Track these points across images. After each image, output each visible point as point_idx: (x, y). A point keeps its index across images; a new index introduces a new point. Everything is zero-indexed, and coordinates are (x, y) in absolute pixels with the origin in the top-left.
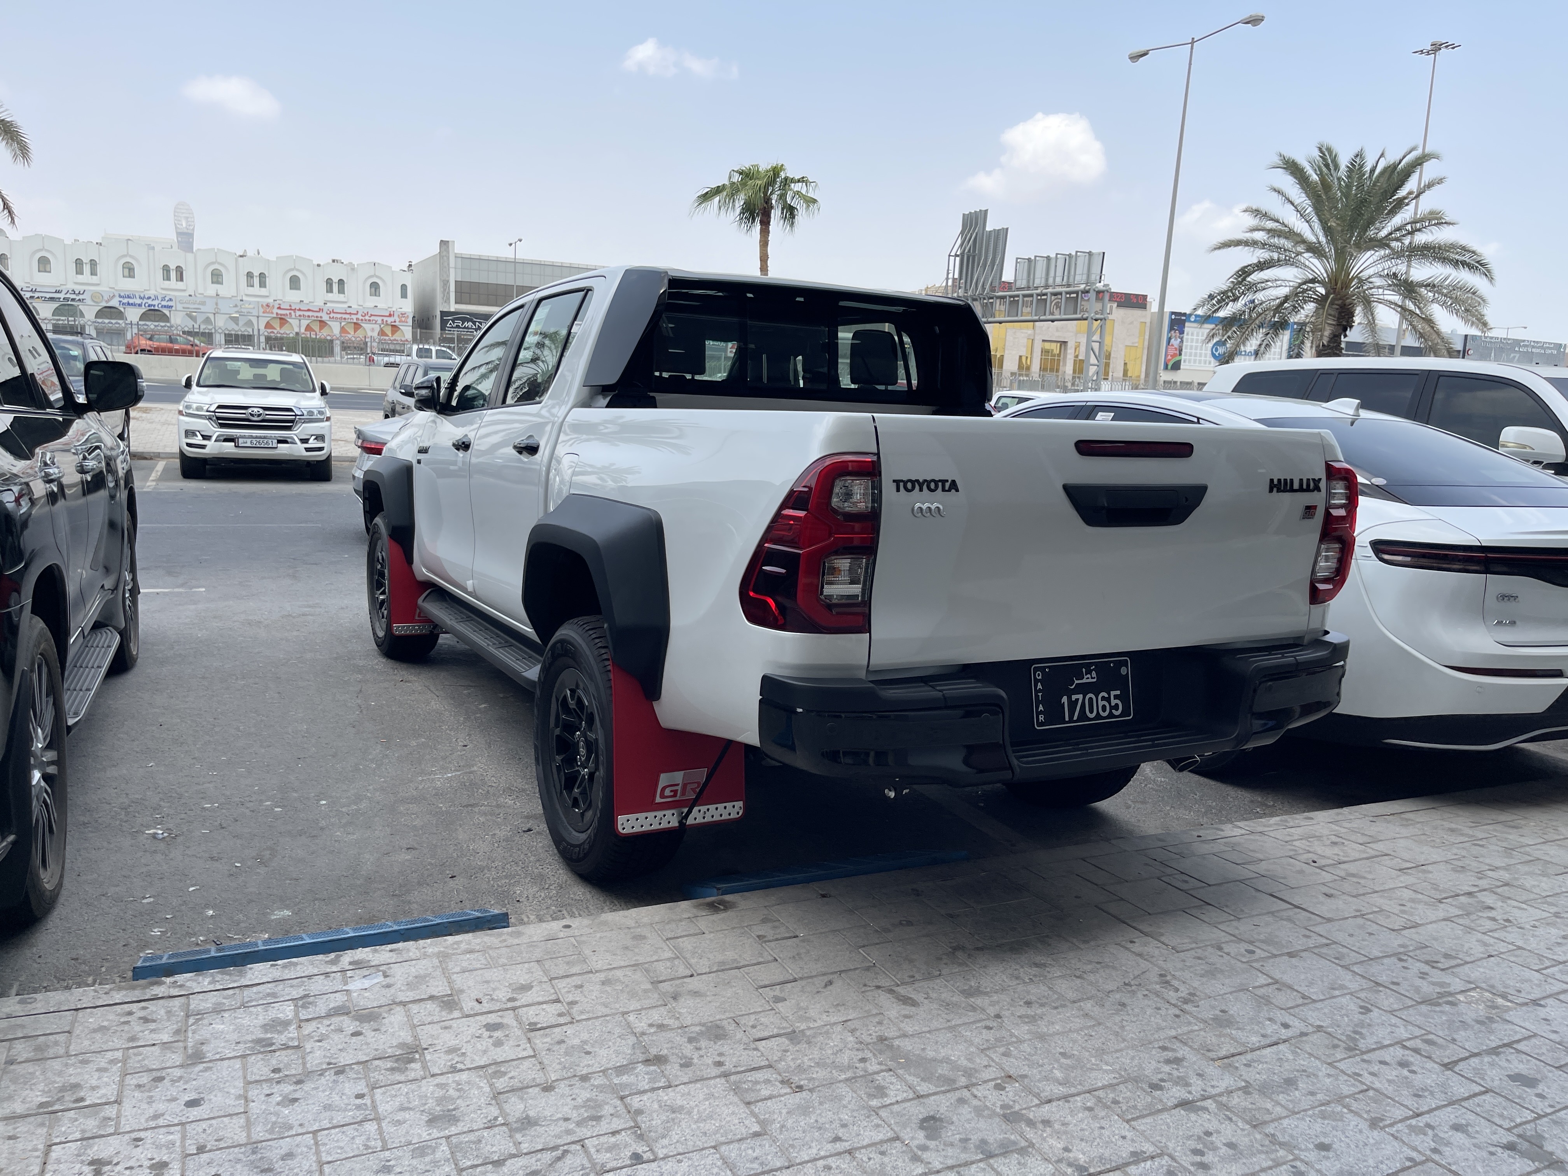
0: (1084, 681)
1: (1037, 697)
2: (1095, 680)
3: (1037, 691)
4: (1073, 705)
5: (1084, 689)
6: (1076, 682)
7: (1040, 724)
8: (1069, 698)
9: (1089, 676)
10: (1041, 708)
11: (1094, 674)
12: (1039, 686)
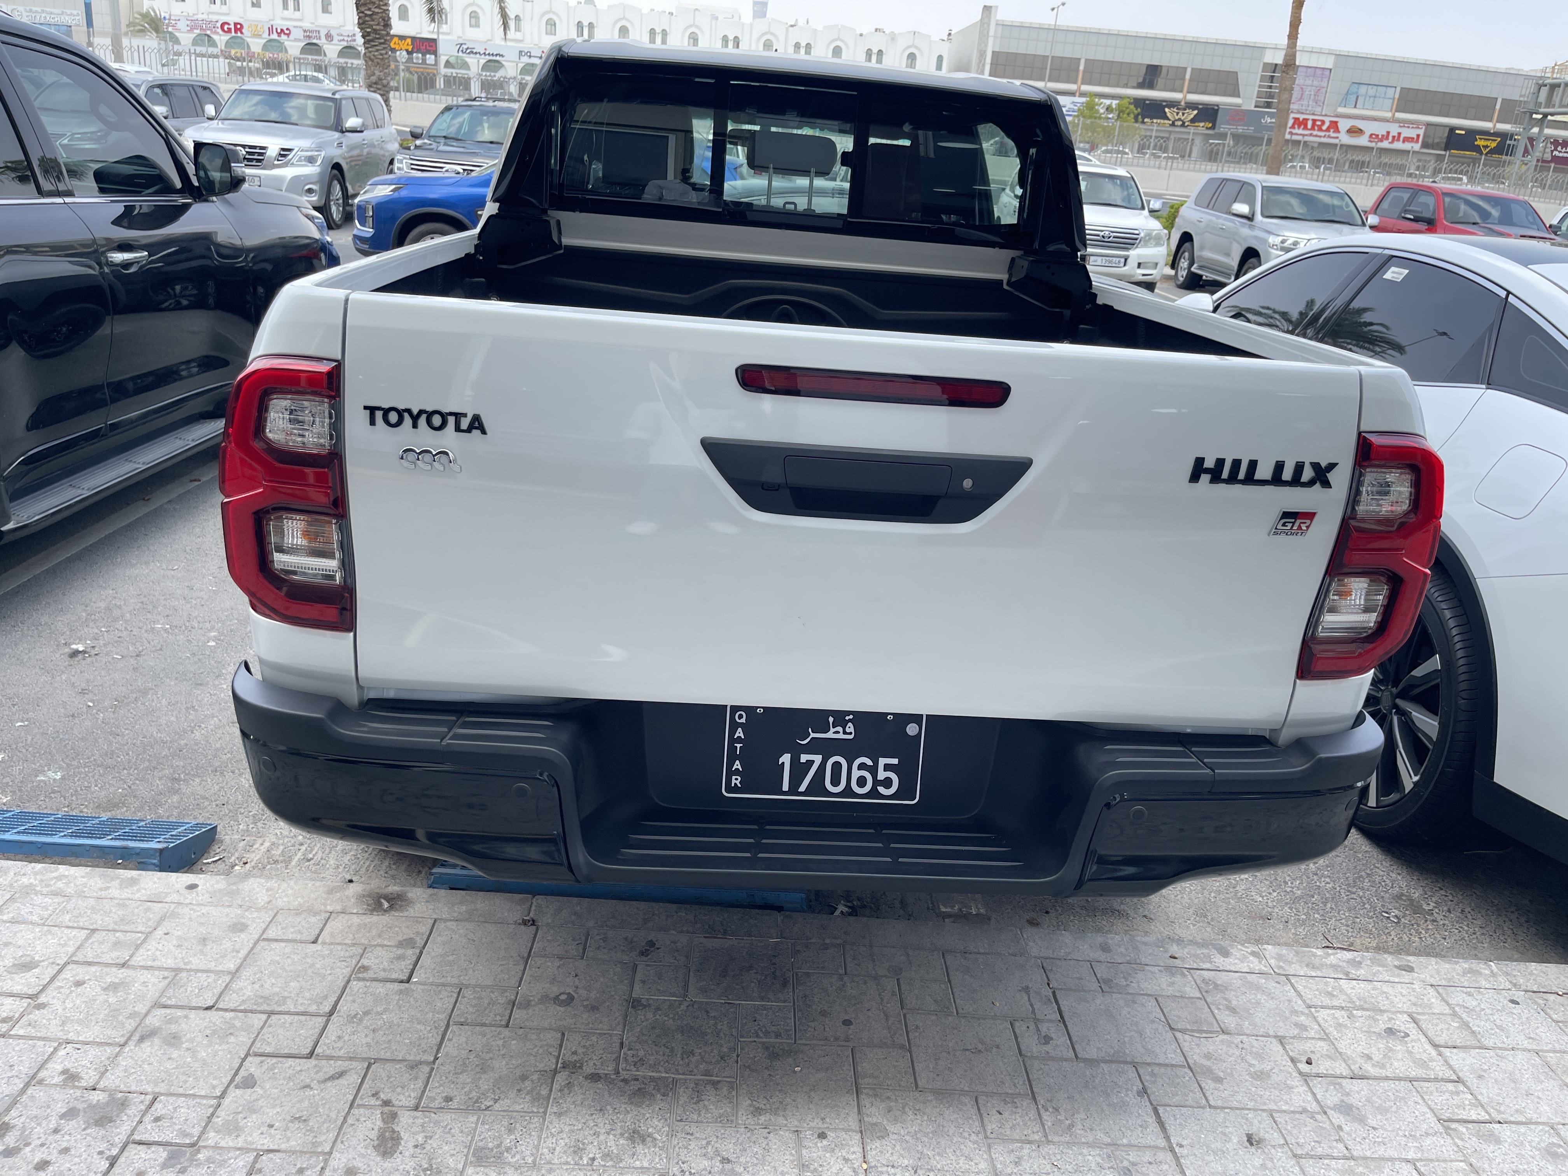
0: (830, 735)
1: (732, 748)
2: (851, 737)
3: (732, 741)
4: (799, 770)
5: (827, 748)
6: (813, 735)
7: (729, 789)
8: (795, 761)
9: (840, 729)
10: (737, 765)
11: (850, 728)
12: (740, 733)
